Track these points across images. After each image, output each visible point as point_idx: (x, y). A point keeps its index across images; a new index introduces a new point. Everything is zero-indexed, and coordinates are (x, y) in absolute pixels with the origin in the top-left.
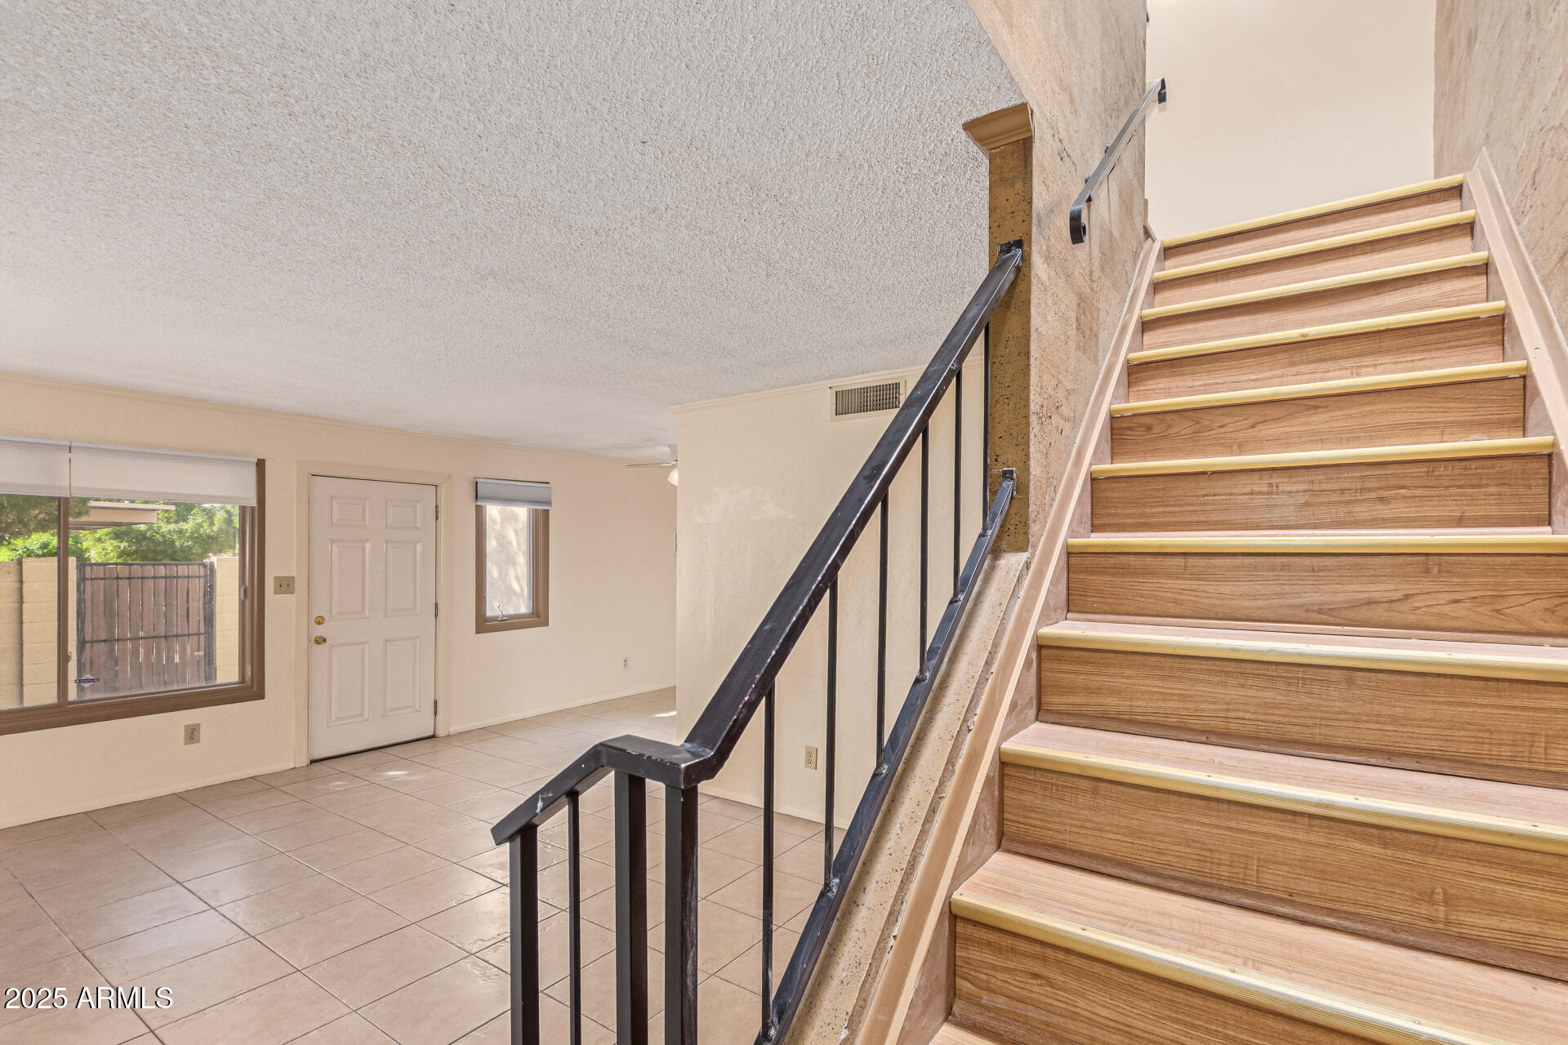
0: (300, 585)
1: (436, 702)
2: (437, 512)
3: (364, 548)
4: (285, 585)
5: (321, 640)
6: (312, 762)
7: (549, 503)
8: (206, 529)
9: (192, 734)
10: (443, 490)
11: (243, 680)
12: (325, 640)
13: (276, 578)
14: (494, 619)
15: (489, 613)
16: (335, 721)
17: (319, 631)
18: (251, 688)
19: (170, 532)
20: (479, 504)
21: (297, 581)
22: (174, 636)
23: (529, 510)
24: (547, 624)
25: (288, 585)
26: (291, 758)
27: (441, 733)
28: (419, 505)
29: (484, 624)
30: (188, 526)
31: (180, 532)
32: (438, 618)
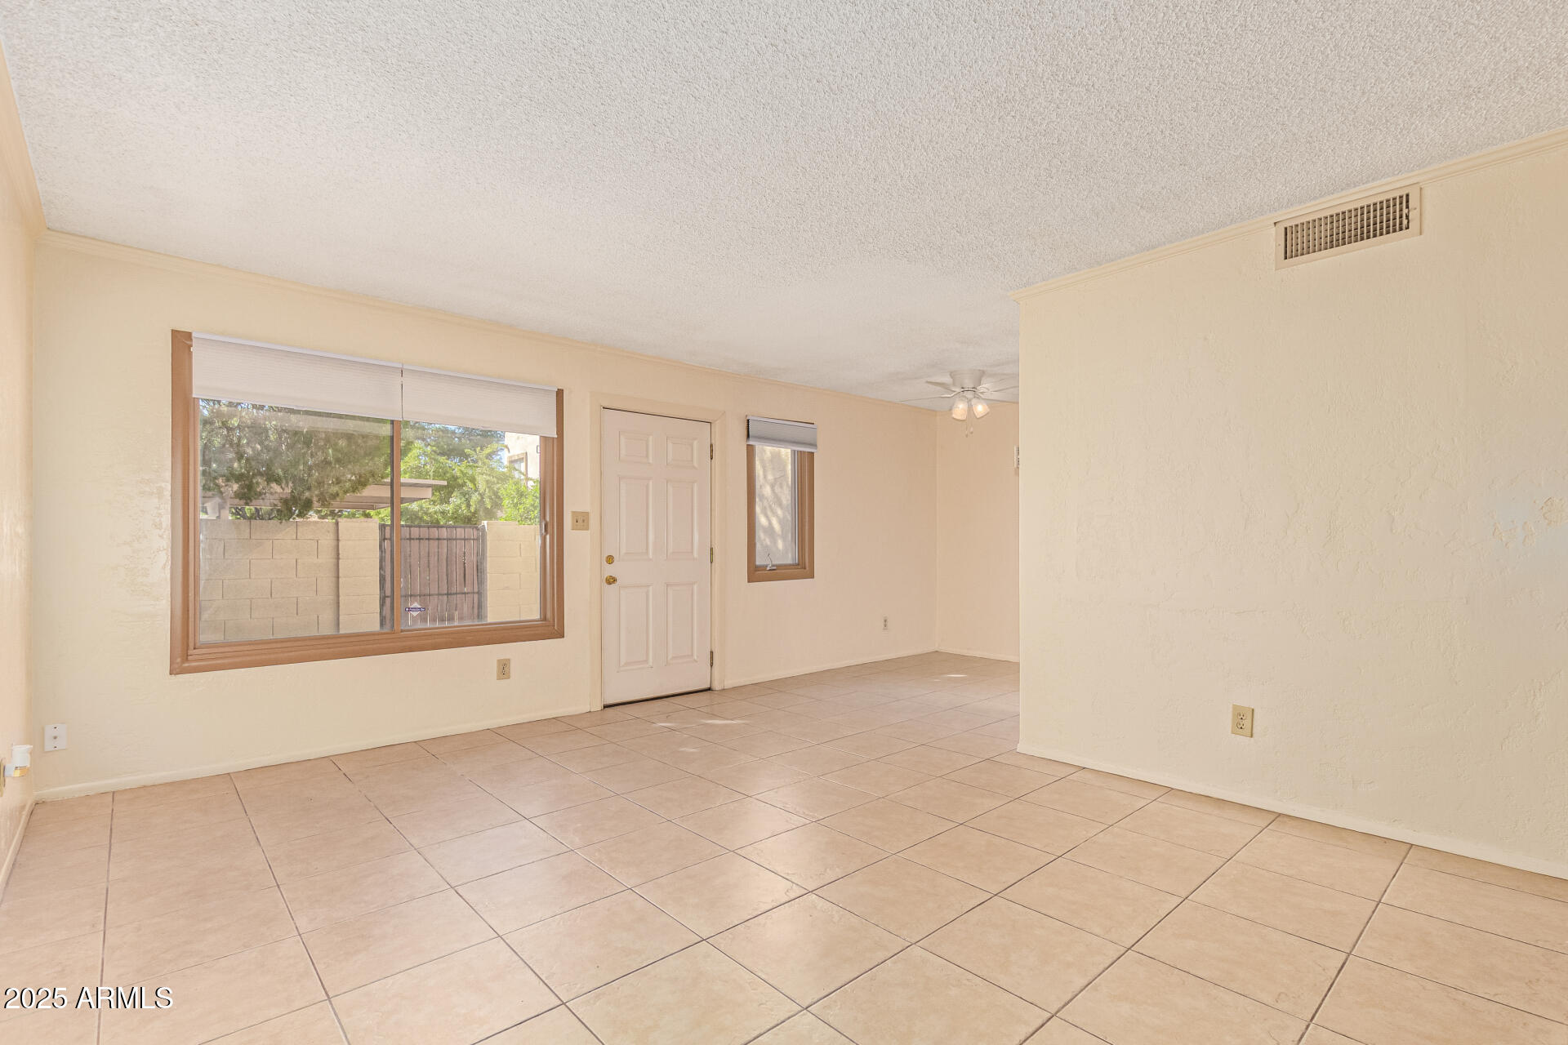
0: (594, 521)
1: (712, 653)
2: (712, 451)
3: (647, 487)
4: (582, 521)
5: (611, 580)
6: (606, 707)
7: (814, 445)
8: (464, 510)
9: (504, 669)
10: (717, 428)
11: (544, 618)
12: (615, 580)
13: (574, 513)
14: (764, 567)
15: (759, 562)
16: (623, 666)
17: (610, 570)
18: (550, 626)
19: (436, 512)
20: (751, 443)
21: (592, 517)
22: (454, 594)
23: (794, 452)
24: (813, 577)
25: (583, 521)
26: (586, 702)
27: (717, 686)
28: (695, 443)
29: (756, 573)
30: (450, 508)
31: (443, 513)
32: (713, 564)
